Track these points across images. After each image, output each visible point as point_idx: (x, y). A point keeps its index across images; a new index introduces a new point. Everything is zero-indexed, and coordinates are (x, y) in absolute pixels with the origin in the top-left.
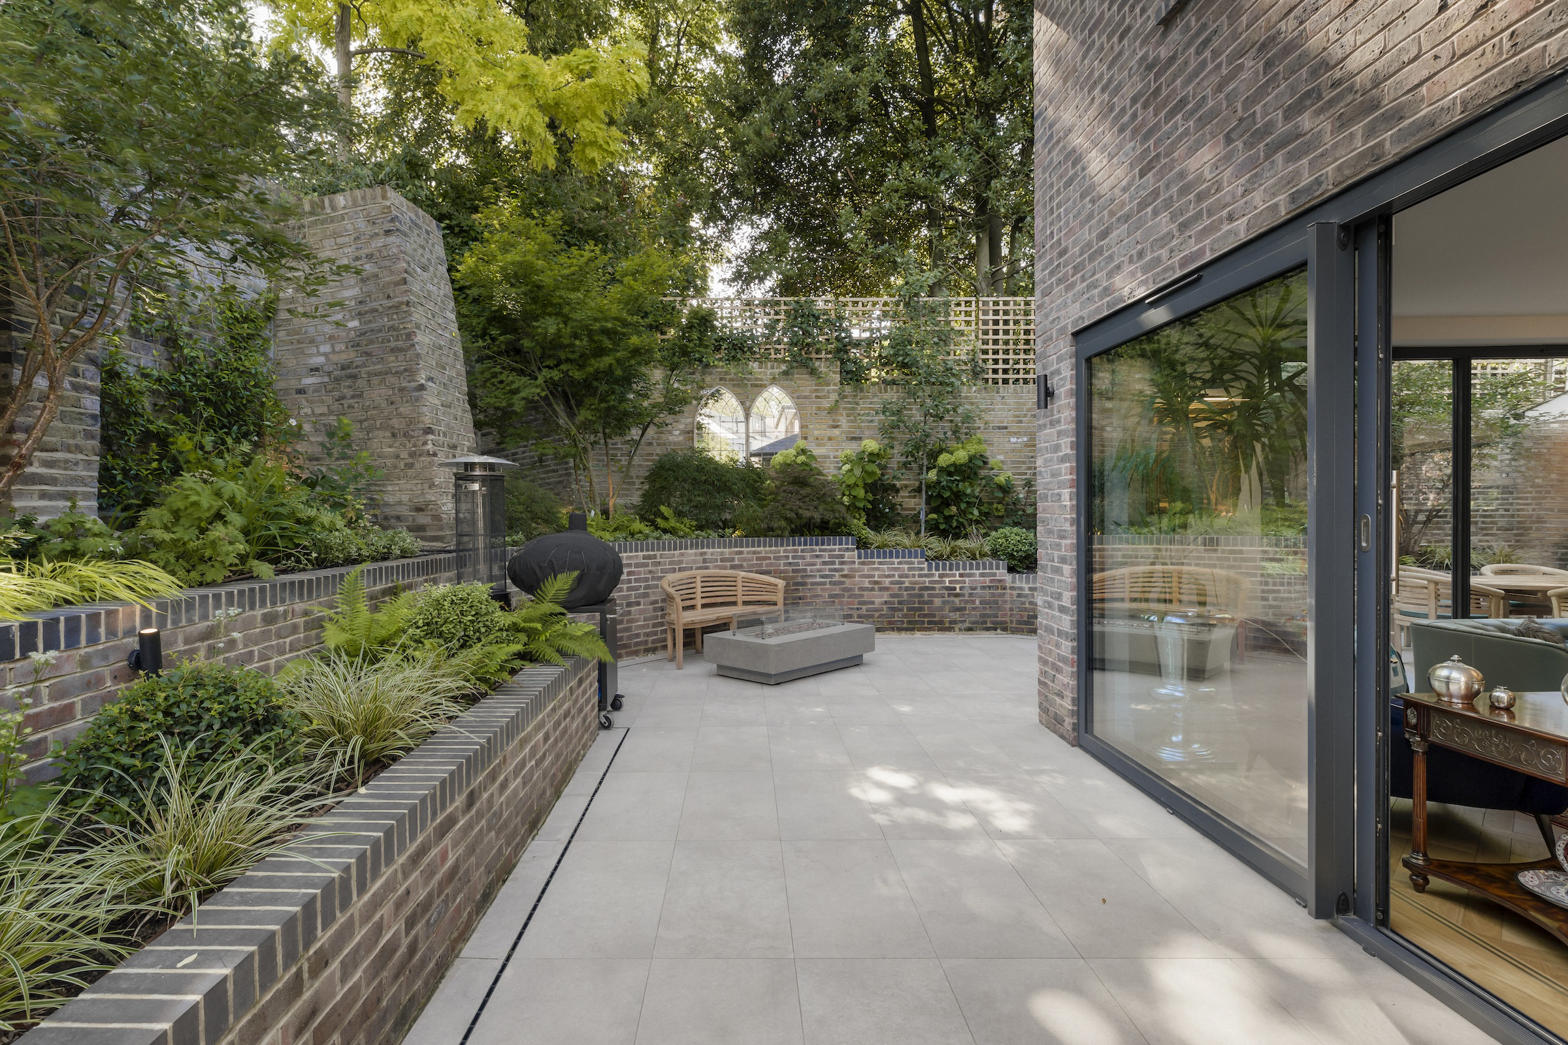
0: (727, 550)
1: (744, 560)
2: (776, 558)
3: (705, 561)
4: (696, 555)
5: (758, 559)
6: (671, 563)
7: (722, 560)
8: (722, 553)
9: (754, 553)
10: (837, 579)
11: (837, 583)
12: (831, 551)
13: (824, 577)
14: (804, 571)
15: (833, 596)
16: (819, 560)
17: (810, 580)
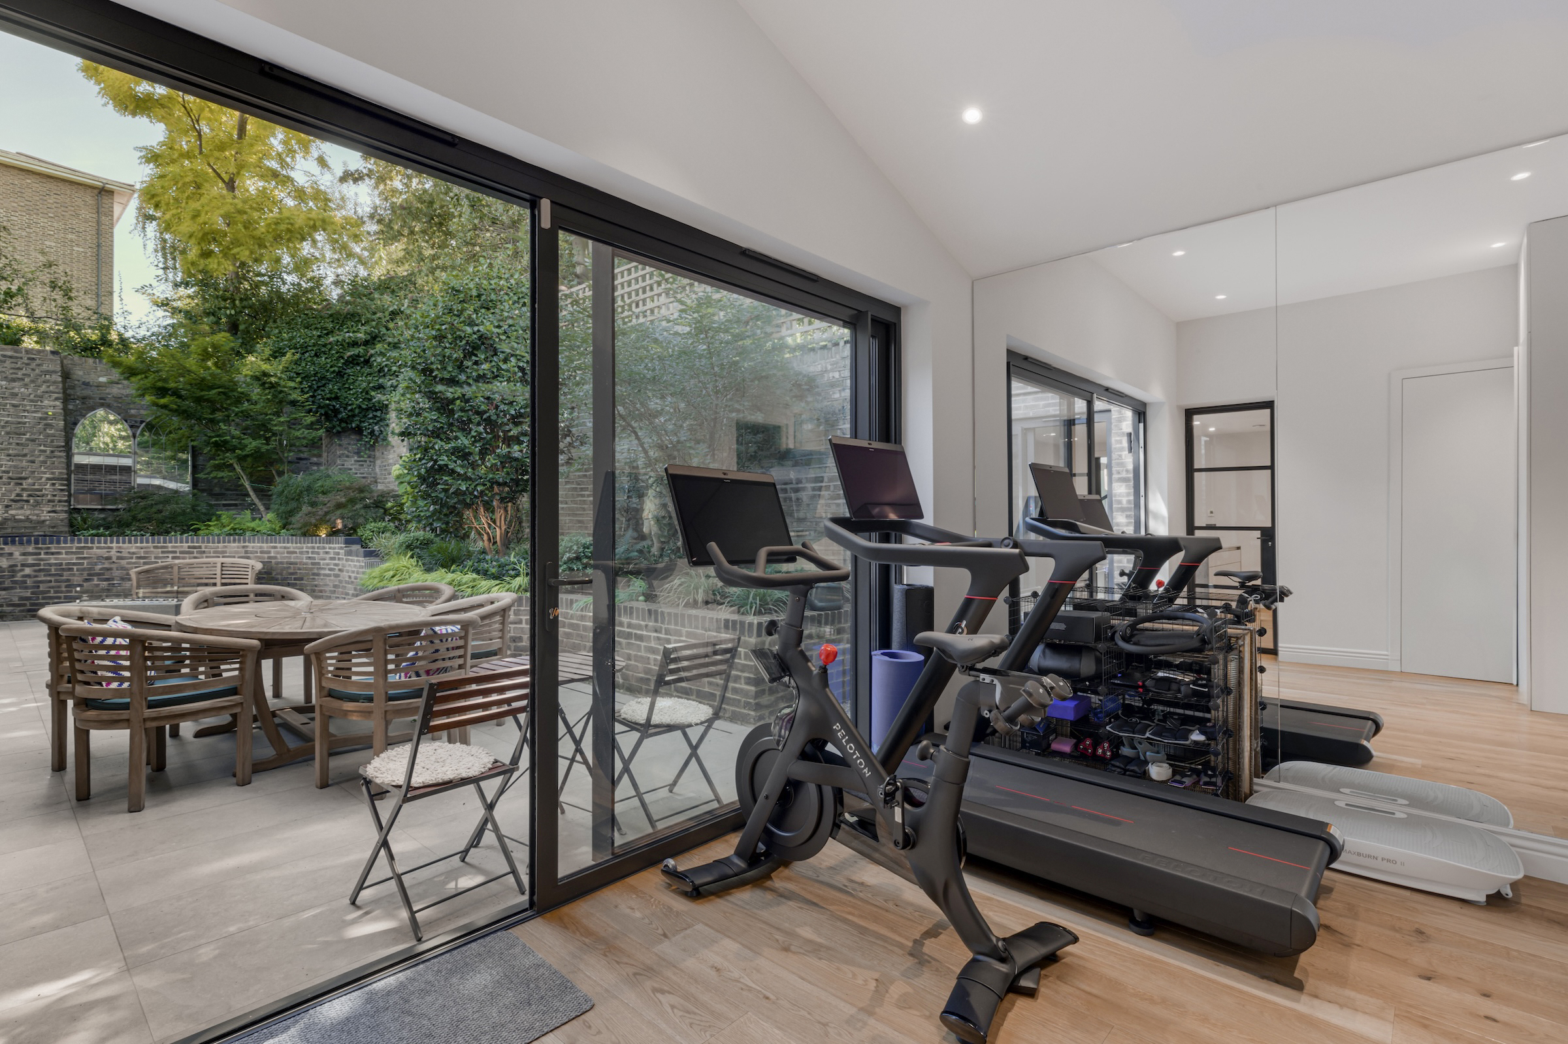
0: (265, 545)
1: (278, 553)
2: (301, 553)
3: (246, 552)
4: (238, 547)
5: (288, 553)
6: (214, 552)
7: (261, 552)
8: (261, 547)
9: (285, 548)
10: (337, 572)
11: (337, 576)
12: (335, 548)
13: (330, 569)
14: (319, 564)
15: (335, 586)
16: (328, 556)
17: (322, 572)
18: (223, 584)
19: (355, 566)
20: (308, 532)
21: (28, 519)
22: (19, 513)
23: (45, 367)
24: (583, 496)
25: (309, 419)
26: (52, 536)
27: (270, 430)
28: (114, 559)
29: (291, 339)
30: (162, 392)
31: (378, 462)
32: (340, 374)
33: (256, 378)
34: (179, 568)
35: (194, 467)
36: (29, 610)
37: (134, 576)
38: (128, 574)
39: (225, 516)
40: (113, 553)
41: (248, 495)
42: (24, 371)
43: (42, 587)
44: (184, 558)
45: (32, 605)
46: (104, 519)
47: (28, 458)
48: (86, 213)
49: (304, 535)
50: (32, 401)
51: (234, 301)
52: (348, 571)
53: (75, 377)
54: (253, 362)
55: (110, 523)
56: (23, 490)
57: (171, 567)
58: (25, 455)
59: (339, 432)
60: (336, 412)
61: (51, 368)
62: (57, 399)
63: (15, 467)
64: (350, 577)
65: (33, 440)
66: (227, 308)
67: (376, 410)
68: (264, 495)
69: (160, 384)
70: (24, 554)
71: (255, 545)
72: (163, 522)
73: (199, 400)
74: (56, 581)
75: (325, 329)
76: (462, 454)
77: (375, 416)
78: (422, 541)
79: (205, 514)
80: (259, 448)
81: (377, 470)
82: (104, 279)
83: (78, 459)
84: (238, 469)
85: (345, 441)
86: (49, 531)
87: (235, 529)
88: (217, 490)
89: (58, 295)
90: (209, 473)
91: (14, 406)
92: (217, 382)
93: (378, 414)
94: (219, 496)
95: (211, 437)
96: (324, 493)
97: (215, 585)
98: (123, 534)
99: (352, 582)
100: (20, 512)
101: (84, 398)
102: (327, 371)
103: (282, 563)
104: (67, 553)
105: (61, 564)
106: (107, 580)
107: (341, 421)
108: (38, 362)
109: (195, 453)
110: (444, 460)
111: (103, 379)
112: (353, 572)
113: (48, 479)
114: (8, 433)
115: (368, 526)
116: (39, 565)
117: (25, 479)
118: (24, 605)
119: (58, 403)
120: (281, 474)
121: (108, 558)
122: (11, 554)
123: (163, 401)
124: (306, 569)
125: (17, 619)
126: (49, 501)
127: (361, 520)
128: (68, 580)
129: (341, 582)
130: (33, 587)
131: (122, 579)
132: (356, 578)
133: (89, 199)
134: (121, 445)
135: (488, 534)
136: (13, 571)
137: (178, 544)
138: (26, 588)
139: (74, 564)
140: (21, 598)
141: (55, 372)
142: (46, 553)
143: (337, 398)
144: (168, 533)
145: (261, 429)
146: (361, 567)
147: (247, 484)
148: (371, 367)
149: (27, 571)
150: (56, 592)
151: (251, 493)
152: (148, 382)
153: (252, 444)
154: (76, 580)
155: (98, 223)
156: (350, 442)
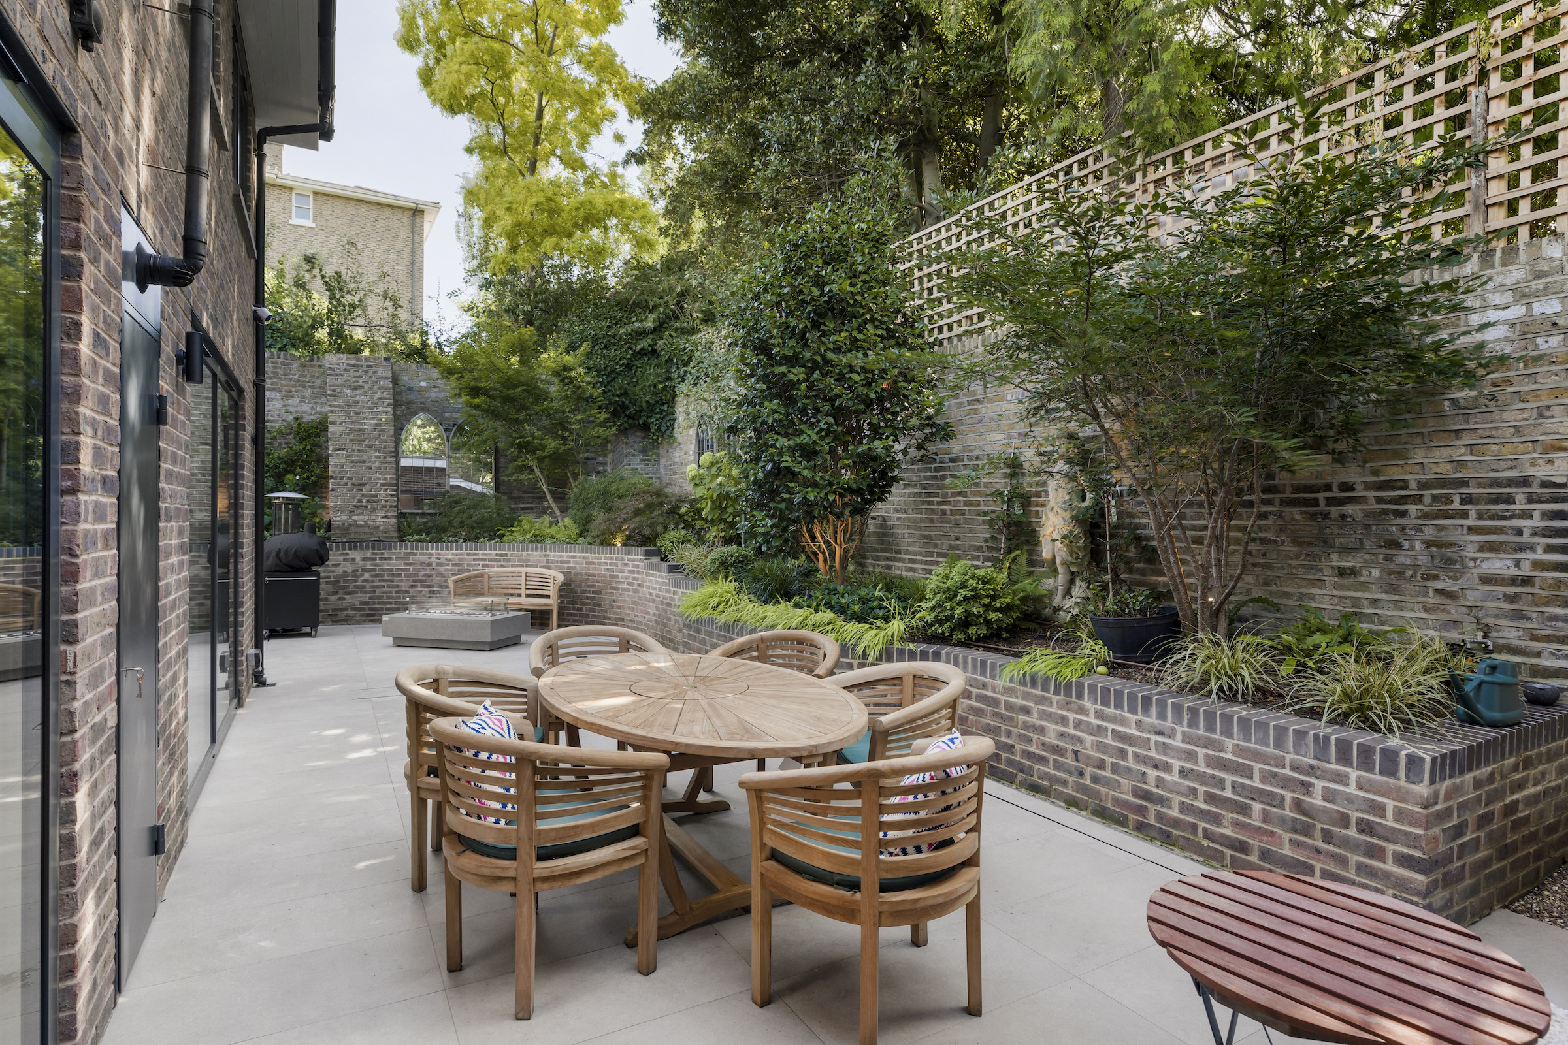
0: (564, 554)
1: (577, 563)
2: (599, 564)
3: (547, 561)
6: (520, 561)
7: (562, 562)
8: (561, 557)
9: (584, 558)
10: (636, 587)
11: (636, 591)
12: (633, 560)
13: (629, 584)
14: (617, 576)
15: (634, 602)
16: (626, 568)
17: (621, 586)
18: (528, 596)
19: (657, 582)
20: (605, 541)
21: (366, 525)
22: (360, 519)
23: (379, 374)
24: (932, 503)
25: (604, 416)
26: (384, 542)
27: (567, 430)
28: (434, 566)
29: (581, 332)
30: (475, 391)
31: (663, 461)
32: (628, 366)
33: (556, 374)
34: (489, 577)
35: (497, 469)
36: (368, 615)
37: (451, 585)
38: (446, 581)
39: (527, 519)
40: (433, 560)
41: (544, 498)
42: (363, 379)
43: (378, 592)
44: (493, 566)
45: (370, 609)
46: (425, 523)
47: (367, 464)
48: (404, 234)
49: (602, 544)
50: (370, 408)
51: (529, 296)
52: (648, 587)
53: (401, 382)
54: (549, 358)
55: (431, 528)
56: (363, 495)
57: (482, 575)
58: (364, 462)
59: (626, 429)
60: (624, 407)
61: (384, 374)
62: (388, 405)
63: (357, 473)
64: (651, 594)
65: (370, 447)
66: (523, 304)
67: (663, 404)
68: (560, 498)
69: (473, 383)
70: (364, 559)
71: (556, 554)
72: (473, 528)
73: (507, 399)
74: (389, 586)
75: (615, 318)
76: (809, 453)
77: (662, 411)
78: (737, 558)
79: (507, 519)
80: (558, 449)
81: (662, 470)
82: (417, 293)
83: (405, 462)
84: (537, 471)
85: (631, 439)
86: (382, 536)
87: (536, 536)
88: (516, 494)
89: (389, 304)
90: (510, 475)
91: (357, 413)
92: (522, 379)
93: (665, 407)
94: (517, 499)
95: (515, 438)
96: (620, 497)
97: (520, 595)
98: (441, 540)
99: (654, 601)
100: (361, 517)
101: (409, 403)
102: (617, 364)
103: (581, 574)
104: (397, 559)
105: (392, 570)
106: (429, 586)
107: (629, 417)
108: (374, 369)
109: (498, 455)
110: (787, 461)
111: (423, 384)
112: (655, 589)
113: (382, 485)
114: (351, 440)
115: (667, 536)
116: (375, 570)
117: (364, 484)
118: (364, 609)
119: (389, 409)
120: (575, 476)
121: (429, 565)
122: (354, 559)
123: (476, 401)
124: (604, 582)
125: (358, 623)
126: (383, 506)
127: (659, 529)
128: (397, 586)
129: (640, 598)
130: (370, 592)
131: (441, 586)
132: (658, 596)
133: (405, 219)
134: (425, 446)
135: (823, 553)
136: (356, 576)
137: (487, 551)
138: (365, 593)
139: (402, 570)
140: (363, 603)
141: (387, 378)
142: (381, 559)
143: (625, 394)
144: (478, 538)
145: (560, 427)
146: (664, 584)
147: (545, 488)
148: (658, 356)
149: (366, 576)
150: (388, 597)
151: (549, 497)
152: (464, 382)
153: (552, 444)
154: (404, 586)
155: (413, 241)
156: (635, 440)
